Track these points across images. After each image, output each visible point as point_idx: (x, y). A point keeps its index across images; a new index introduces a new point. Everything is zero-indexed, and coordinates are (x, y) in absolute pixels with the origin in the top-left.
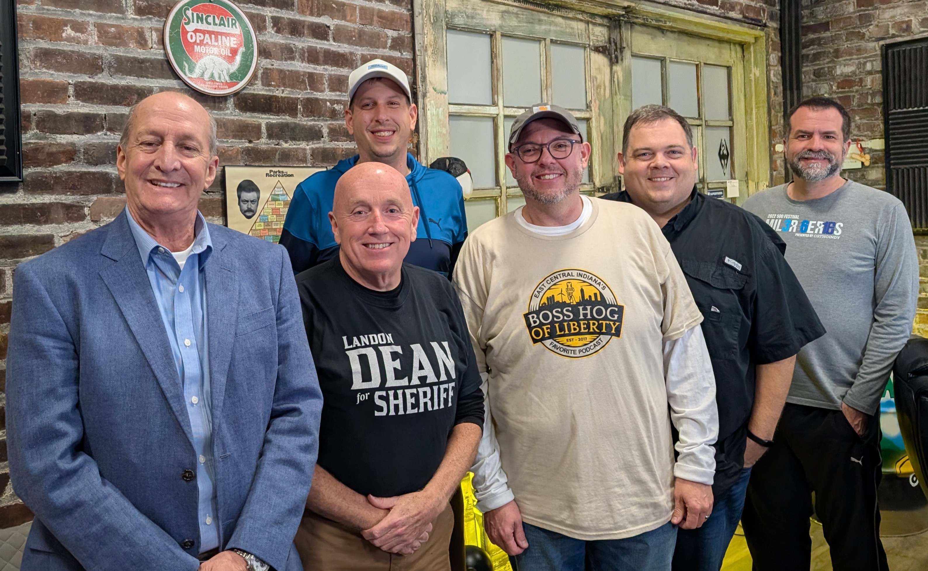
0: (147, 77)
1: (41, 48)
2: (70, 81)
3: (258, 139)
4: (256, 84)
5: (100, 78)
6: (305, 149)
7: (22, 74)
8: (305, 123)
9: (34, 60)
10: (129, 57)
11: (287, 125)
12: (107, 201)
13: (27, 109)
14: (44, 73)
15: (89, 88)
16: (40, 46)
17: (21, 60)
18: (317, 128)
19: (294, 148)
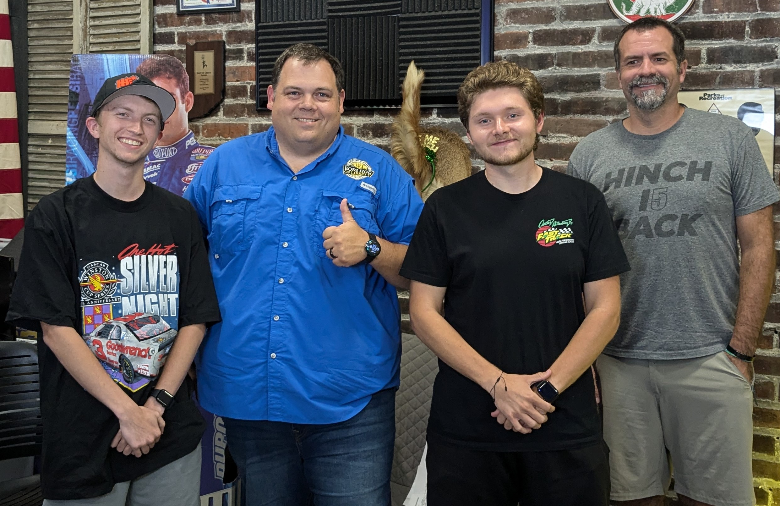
0: (591, 20)
1: (511, 9)
2: (531, 31)
3: (697, 64)
4: (697, 13)
5: (553, 26)
6: (753, 72)
7: (498, 29)
8: (754, 45)
9: (506, 19)
10: (576, 6)
11: (731, 48)
12: (553, 120)
13: (499, 55)
14: (513, 27)
15: (543, 34)
16: (509, 8)
17: (497, 20)
18: (770, 49)
19: (740, 71)
